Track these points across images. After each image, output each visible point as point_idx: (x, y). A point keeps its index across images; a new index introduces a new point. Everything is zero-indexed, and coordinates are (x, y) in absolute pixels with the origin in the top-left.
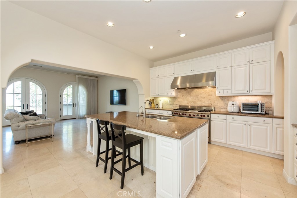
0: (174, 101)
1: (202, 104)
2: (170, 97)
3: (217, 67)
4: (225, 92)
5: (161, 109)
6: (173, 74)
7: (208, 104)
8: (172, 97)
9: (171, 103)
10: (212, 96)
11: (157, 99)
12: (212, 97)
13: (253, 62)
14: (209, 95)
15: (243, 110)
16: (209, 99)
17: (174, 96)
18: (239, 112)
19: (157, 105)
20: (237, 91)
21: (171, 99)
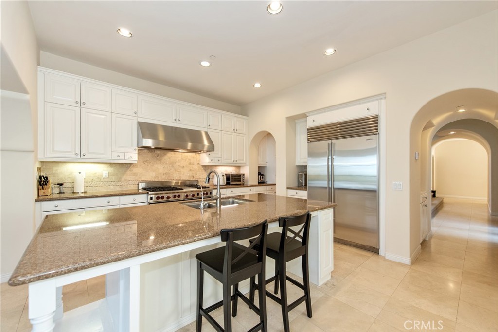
0: (123, 174)
1: (180, 177)
2: (111, 164)
3: (209, 126)
5: (83, 195)
6: (135, 113)
7: (189, 176)
9: (113, 178)
10: (194, 164)
12: (193, 166)
13: (237, 132)
14: (190, 164)
16: (190, 170)
17: (136, 162)
18: (228, 184)
19: (61, 185)
20: (226, 160)
21: (112, 169)
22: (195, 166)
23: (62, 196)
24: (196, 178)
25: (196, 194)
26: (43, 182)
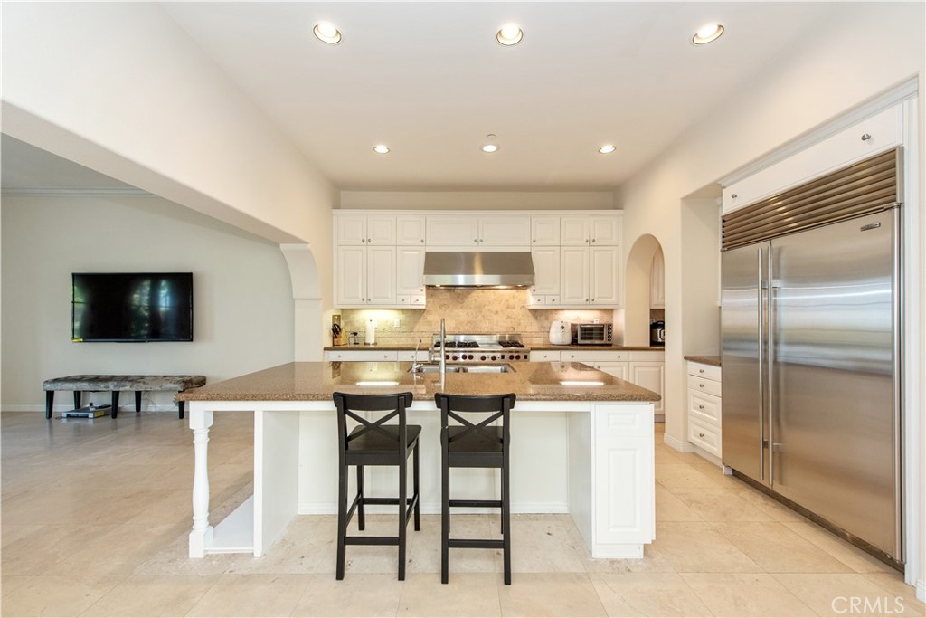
0: (416, 322)
1: (491, 328)
2: (402, 310)
3: (534, 241)
4: (549, 301)
5: (373, 347)
6: (422, 241)
7: (507, 328)
8: (407, 309)
9: (404, 328)
10: (514, 308)
11: (352, 316)
12: (514, 311)
13: (595, 243)
14: (508, 307)
15: (582, 338)
16: (509, 317)
17: (424, 307)
18: (574, 342)
19: (356, 334)
20: (569, 298)
21: (404, 316)
22: (517, 312)
23: (357, 346)
24: (518, 330)
25: (498, 355)
26: (336, 331)
